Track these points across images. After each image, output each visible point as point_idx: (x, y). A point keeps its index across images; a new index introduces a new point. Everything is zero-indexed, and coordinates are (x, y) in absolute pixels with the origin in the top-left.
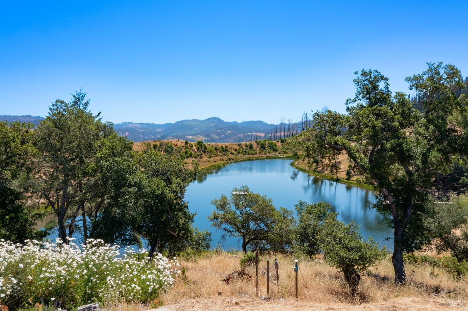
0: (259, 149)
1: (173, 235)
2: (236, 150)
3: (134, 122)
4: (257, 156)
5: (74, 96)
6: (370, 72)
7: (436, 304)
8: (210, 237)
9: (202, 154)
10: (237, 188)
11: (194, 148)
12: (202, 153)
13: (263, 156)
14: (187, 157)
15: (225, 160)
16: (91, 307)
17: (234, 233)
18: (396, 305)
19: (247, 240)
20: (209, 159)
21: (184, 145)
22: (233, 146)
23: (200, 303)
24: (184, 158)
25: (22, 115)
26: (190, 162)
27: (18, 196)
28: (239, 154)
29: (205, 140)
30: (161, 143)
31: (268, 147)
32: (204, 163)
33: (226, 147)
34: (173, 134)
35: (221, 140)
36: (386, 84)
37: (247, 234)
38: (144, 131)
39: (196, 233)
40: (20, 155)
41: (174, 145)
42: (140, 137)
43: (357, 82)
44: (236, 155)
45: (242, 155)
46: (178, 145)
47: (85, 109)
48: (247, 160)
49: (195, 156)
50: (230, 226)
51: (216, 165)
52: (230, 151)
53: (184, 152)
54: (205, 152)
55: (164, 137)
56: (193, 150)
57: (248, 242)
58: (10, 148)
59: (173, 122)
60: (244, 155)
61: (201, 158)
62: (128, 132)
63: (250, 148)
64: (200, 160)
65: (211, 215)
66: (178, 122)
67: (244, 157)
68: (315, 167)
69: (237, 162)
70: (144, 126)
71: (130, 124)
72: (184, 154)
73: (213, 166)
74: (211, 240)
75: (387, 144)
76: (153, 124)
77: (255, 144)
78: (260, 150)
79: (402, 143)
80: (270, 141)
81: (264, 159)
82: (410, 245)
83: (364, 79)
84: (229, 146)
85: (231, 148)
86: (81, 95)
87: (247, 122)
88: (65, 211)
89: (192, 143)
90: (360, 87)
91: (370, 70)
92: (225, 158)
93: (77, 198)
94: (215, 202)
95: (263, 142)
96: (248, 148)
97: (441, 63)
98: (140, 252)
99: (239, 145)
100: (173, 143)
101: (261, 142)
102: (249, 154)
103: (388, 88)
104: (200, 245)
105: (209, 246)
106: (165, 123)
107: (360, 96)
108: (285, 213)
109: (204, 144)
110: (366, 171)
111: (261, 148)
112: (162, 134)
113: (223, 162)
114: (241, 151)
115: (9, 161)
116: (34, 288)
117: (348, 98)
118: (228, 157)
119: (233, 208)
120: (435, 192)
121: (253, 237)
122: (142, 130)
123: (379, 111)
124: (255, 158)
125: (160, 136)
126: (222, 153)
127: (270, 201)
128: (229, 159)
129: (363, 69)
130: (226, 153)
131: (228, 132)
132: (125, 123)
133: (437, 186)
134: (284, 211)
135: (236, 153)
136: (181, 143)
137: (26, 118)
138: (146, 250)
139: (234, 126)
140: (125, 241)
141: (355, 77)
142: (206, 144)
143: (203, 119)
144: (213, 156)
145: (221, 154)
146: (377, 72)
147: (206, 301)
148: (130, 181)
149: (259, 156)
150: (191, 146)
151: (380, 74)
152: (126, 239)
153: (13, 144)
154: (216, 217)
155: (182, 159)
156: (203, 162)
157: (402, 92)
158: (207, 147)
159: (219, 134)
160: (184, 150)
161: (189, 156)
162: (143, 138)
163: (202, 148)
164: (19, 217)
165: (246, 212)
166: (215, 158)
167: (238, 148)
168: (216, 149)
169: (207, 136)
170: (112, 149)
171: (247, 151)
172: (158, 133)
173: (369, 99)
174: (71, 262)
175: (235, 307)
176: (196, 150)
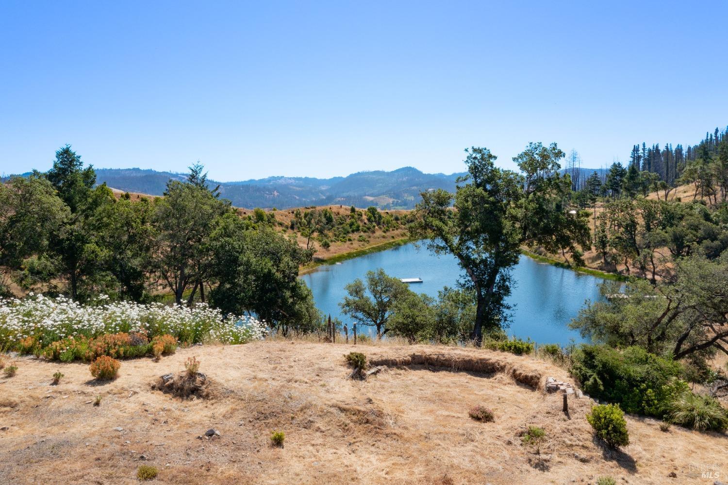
3: (286, 176)
9: (374, 227)
11: (364, 217)
12: (375, 225)
14: (353, 231)
20: (384, 234)
21: (349, 213)
24: (348, 232)
26: (356, 238)
29: (392, 204)
30: (312, 212)
32: (377, 239)
34: (345, 194)
37: (381, 323)
38: (300, 189)
41: (335, 213)
42: (296, 198)
46: (341, 213)
47: (203, 182)
49: (365, 229)
51: (393, 242)
53: (348, 224)
54: (379, 224)
55: (330, 199)
56: (362, 221)
57: (384, 333)
59: (345, 175)
61: (374, 232)
62: (277, 192)
64: (371, 235)
66: (351, 176)
70: (301, 182)
71: (280, 179)
72: (348, 227)
73: (390, 243)
76: (315, 179)
86: (199, 168)
89: (361, 210)
94: (349, 287)
100: (333, 210)
106: (332, 177)
108: (426, 300)
109: (380, 211)
112: (328, 194)
113: (404, 238)
122: (298, 189)
125: (324, 198)
126: (404, 225)
136: (345, 210)
139: (438, 181)
142: (382, 212)
144: (391, 229)
145: (403, 227)
150: (359, 215)
154: (348, 304)
155: (345, 234)
156: (375, 238)
158: (384, 215)
160: (348, 221)
161: (355, 229)
162: (299, 200)
163: (375, 218)
166: (393, 232)
168: (397, 219)
169: (397, 196)
172: (322, 193)
176: (366, 221)
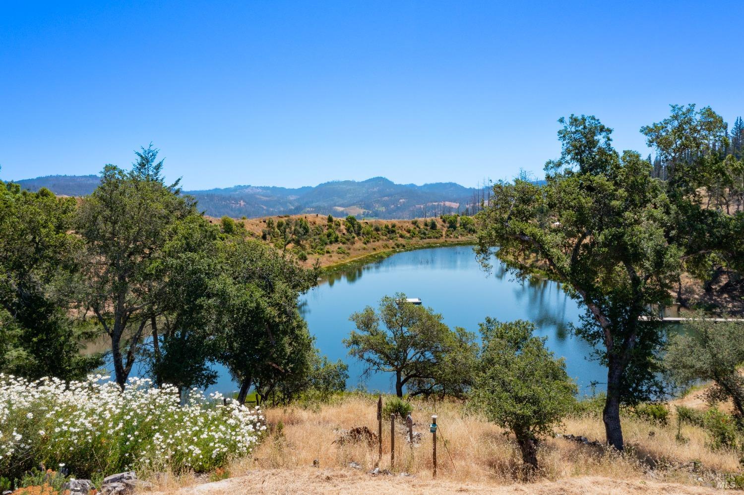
0: (445, 229)
1: (278, 369)
2: (409, 231)
4: (442, 240)
5: (139, 155)
6: (584, 120)
7: (629, 488)
8: (346, 372)
9: (354, 238)
10: (388, 296)
11: (342, 227)
12: (355, 235)
13: (452, 240)
14: (331, 243)
15: (390, 247)
16: (123, 478)
17: (382, 366)
18: (565, 487)
19: (402, 379)
20: (365, 246)
21: (326, 222)
22: (405, 225)
23: (277, 476)
24: (326, 244)
25: (83, 175)
26: (335, 250)
27: (50, 307)
28: (413, 237)
29: (363, 214)
30: (288, 220)
31: (460, 226)
32: (358, 252)
33: (394, 226)
34: (314, 204)
35: (389, 214)
36: (606, 139)
37: (403, 367)
38: (268, 199)
39: (325, 365)
40: (56, 246)
41: (311, 222)
42: (263, 208)
43: (563, 135)
44: (409, 238)
45: (418, 239)
46: (317, 223)
47: (156, 174)
48: (425, 248)
49: (344, 240)
50: (377, 356)
51: (376, 254)
52: (398, 233)
53: (325, 234)
54: (358, 234)
55: (298, 210)
56: (340, 231)
57: (405, 381)
58: (40, 236)
60: (422, 238)
61: (353, 243)
62: (243, 201)
63: (431, 228)
64: (350, 246)
65: (350, 338)
67: (421, 242)
68: (533, 260)
69: (410, 250)
70: (268, 191)
72: (325, 238)
73: (371, 256)
74: (347, 377)
75: (599, 235)
76: (283, 189)
77: (440, 221)
78: (447, 231)
79: (623, 234)
80: (464, 217)
81: (453, 245)
82: (632, 393)
83: (573, 129)
84: (398, 225)
85: (401, 228)
86: (151, 154)
87: (431, 184)
88: (120, 330)
89: (338, 219)
90: (568, 143)
91: (583, 116)
92: (391, 243)
93: (138, 311)
94: (355, 318)
95: (452, 218)
96: (429, 228)
97: (694, 105)
98: (211, 397)
99: (414, 223)
100: (309, 220)
101: (449, 218)
102: (429, 238)
103: (609, 145)
104: (329, 384)
105: (344, 386)
107: (568, 157)
108: (463, 335)
109: (358, 221)
110: (566, 277)
111: (449, 228)
112: (296, 204)
113: (387, 250)
114: (417, 233)
115: (37, 256)
116: (50, 447)
117: (548, 161)
118: (396, 242)
119: (382, 327)
120: (727, 302)
121: (414, 372)
122: (265, 198)
123: (591, 182)
124: (439, 243)
125: (293, 208)
126: (386, 235)
127: (439, 317)
128: (398, 246)
129: (573, 115)
130: (393, 235)
131: (401, 201)
132: (239, 187)
133: (731, 292)
134: (462, 332)
135: (408, 235)
136: (321, 219)
137: (89, 180)
138: (221, 395)
139: (410, 191)
140: (201, 378)
141: (561, 127)
142: (361, 221)
143: (360, 180)
144: (372, 240)
145: (385, 238)
146: (595, 120)
147: (286, 473)
148: (210, 288)
149: (446, 241)
150: (337, 225)
151: (599, 123)
152: (203, 375)
153: (43, 231)
154: (356, 342)
155: (322, 245)
156: (355, 250)
157: (633, 150)
158: (363, 225)
159: (386, 205)
160: (326, 232)
161: (333, 240)
162: (267, 210)
163: (354, 227)
164: (51, 339)
165: (402, 334)
166: (374, 243)
167: (412, 227)
168: (377, 229)
169: (367, 207)
170: (186, 238)
171: (427, 232)
172: (290, 203)
173: (581, 162)
174: (102, 411)
175: (325, 484)
176: (345, 231)
